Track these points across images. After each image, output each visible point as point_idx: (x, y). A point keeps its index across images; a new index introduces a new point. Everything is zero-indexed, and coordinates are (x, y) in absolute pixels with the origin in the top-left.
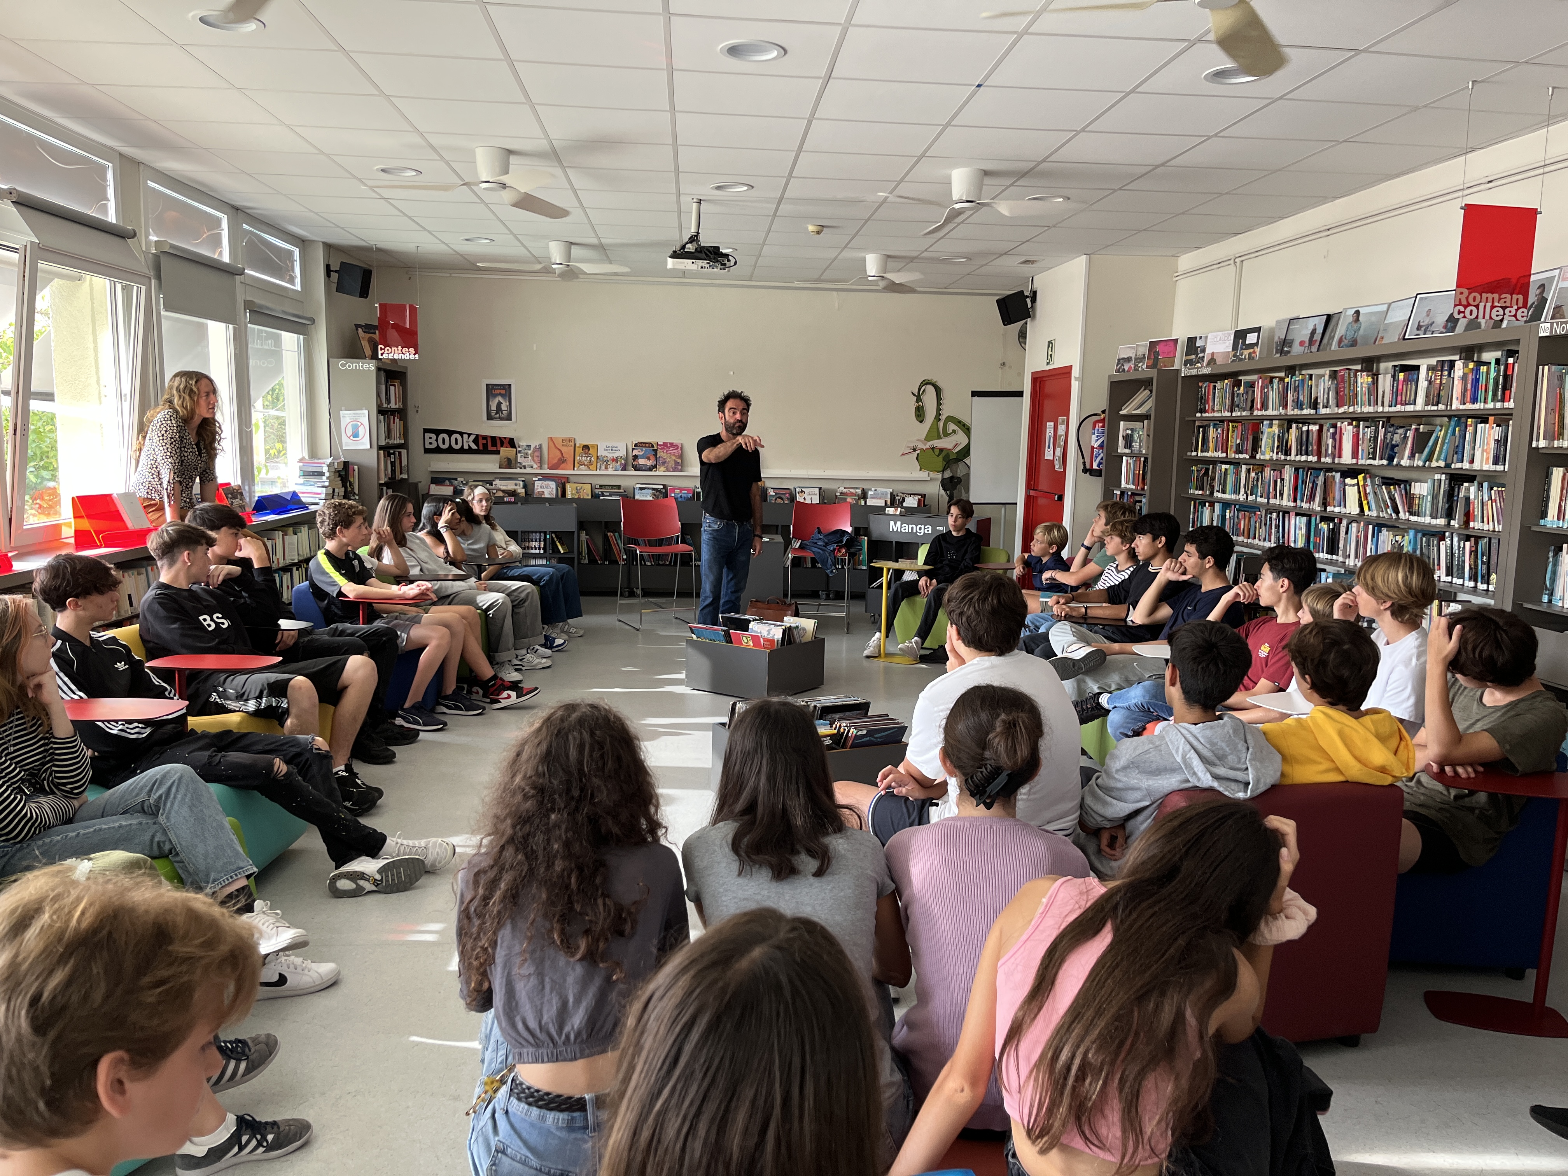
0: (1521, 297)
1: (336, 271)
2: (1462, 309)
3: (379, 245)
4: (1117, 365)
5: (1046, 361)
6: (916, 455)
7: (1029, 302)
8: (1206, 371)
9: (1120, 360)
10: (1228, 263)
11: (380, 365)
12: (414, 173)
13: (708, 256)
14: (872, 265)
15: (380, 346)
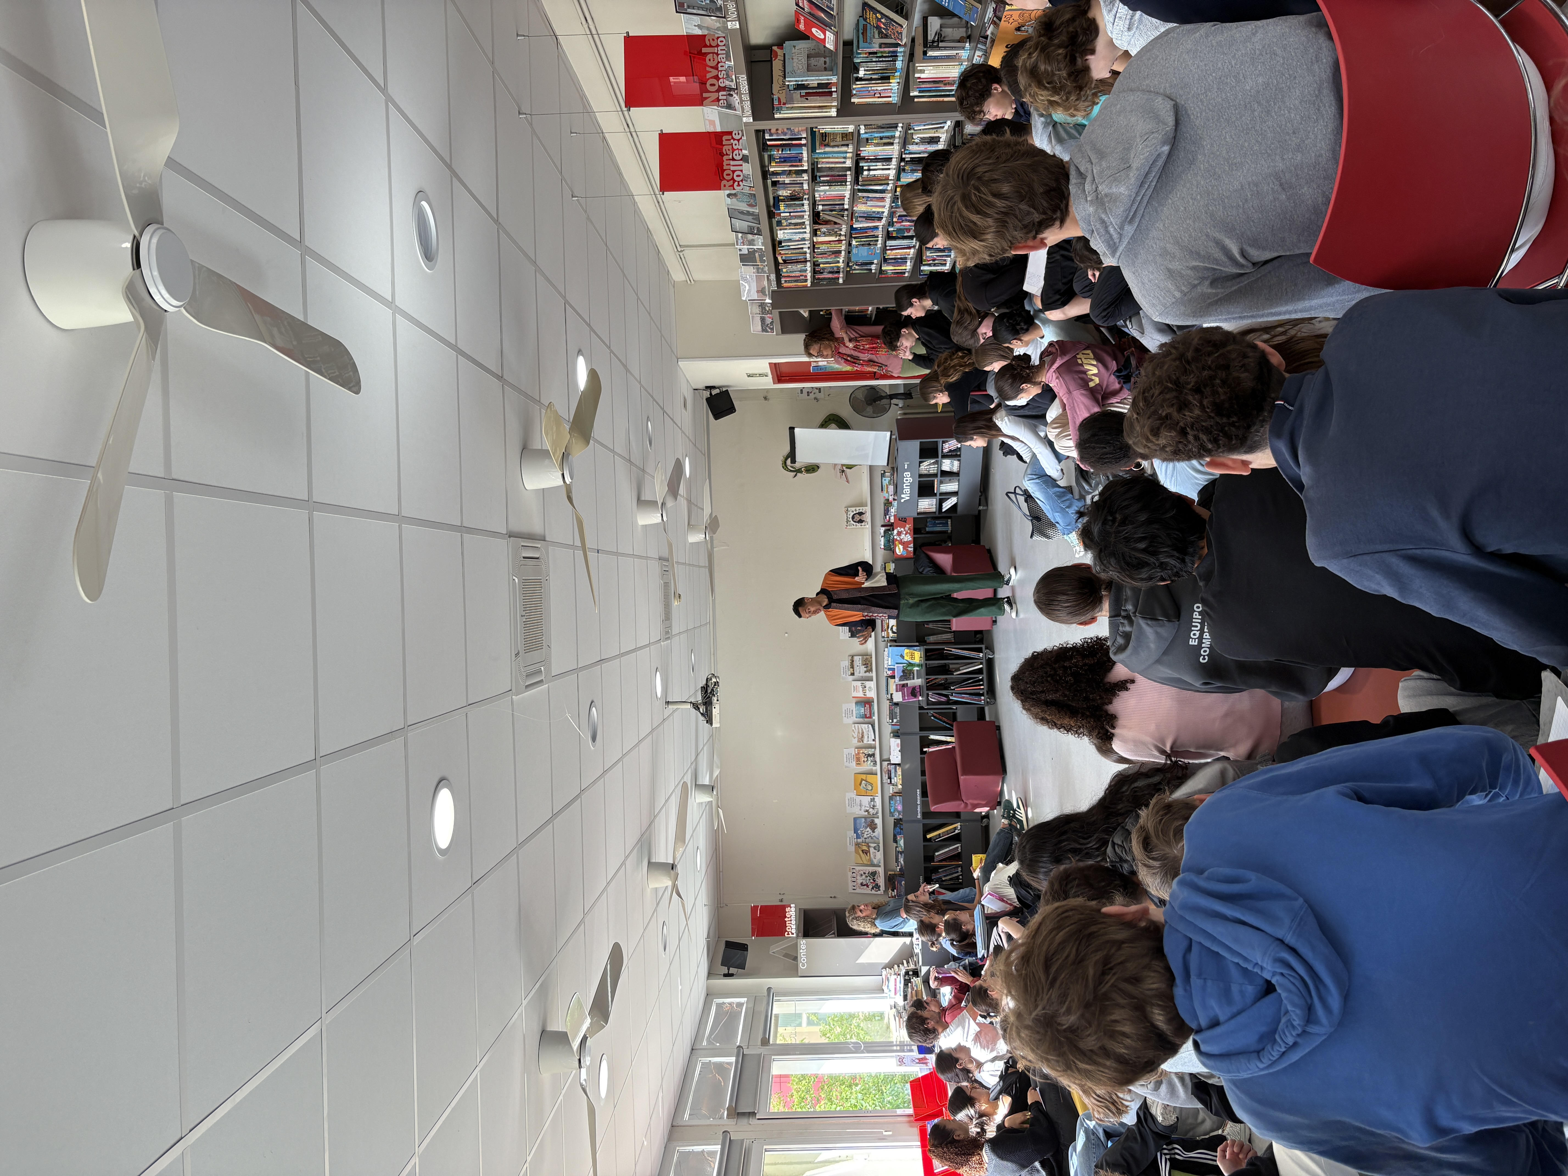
0: (725, 138)
1: (728, 969)
2: (736, 183)
3: (705, 936)
4: (768, 332)
5: (765, 377)
6: (848, 470)
7: (714, 392)
8: (773, 277)
9: (764, 330)
10: (681, 254)
11: (801, 934)
12: (665, 927)
13: (709, 697)
14: (696, 537)
15: (786, 935)
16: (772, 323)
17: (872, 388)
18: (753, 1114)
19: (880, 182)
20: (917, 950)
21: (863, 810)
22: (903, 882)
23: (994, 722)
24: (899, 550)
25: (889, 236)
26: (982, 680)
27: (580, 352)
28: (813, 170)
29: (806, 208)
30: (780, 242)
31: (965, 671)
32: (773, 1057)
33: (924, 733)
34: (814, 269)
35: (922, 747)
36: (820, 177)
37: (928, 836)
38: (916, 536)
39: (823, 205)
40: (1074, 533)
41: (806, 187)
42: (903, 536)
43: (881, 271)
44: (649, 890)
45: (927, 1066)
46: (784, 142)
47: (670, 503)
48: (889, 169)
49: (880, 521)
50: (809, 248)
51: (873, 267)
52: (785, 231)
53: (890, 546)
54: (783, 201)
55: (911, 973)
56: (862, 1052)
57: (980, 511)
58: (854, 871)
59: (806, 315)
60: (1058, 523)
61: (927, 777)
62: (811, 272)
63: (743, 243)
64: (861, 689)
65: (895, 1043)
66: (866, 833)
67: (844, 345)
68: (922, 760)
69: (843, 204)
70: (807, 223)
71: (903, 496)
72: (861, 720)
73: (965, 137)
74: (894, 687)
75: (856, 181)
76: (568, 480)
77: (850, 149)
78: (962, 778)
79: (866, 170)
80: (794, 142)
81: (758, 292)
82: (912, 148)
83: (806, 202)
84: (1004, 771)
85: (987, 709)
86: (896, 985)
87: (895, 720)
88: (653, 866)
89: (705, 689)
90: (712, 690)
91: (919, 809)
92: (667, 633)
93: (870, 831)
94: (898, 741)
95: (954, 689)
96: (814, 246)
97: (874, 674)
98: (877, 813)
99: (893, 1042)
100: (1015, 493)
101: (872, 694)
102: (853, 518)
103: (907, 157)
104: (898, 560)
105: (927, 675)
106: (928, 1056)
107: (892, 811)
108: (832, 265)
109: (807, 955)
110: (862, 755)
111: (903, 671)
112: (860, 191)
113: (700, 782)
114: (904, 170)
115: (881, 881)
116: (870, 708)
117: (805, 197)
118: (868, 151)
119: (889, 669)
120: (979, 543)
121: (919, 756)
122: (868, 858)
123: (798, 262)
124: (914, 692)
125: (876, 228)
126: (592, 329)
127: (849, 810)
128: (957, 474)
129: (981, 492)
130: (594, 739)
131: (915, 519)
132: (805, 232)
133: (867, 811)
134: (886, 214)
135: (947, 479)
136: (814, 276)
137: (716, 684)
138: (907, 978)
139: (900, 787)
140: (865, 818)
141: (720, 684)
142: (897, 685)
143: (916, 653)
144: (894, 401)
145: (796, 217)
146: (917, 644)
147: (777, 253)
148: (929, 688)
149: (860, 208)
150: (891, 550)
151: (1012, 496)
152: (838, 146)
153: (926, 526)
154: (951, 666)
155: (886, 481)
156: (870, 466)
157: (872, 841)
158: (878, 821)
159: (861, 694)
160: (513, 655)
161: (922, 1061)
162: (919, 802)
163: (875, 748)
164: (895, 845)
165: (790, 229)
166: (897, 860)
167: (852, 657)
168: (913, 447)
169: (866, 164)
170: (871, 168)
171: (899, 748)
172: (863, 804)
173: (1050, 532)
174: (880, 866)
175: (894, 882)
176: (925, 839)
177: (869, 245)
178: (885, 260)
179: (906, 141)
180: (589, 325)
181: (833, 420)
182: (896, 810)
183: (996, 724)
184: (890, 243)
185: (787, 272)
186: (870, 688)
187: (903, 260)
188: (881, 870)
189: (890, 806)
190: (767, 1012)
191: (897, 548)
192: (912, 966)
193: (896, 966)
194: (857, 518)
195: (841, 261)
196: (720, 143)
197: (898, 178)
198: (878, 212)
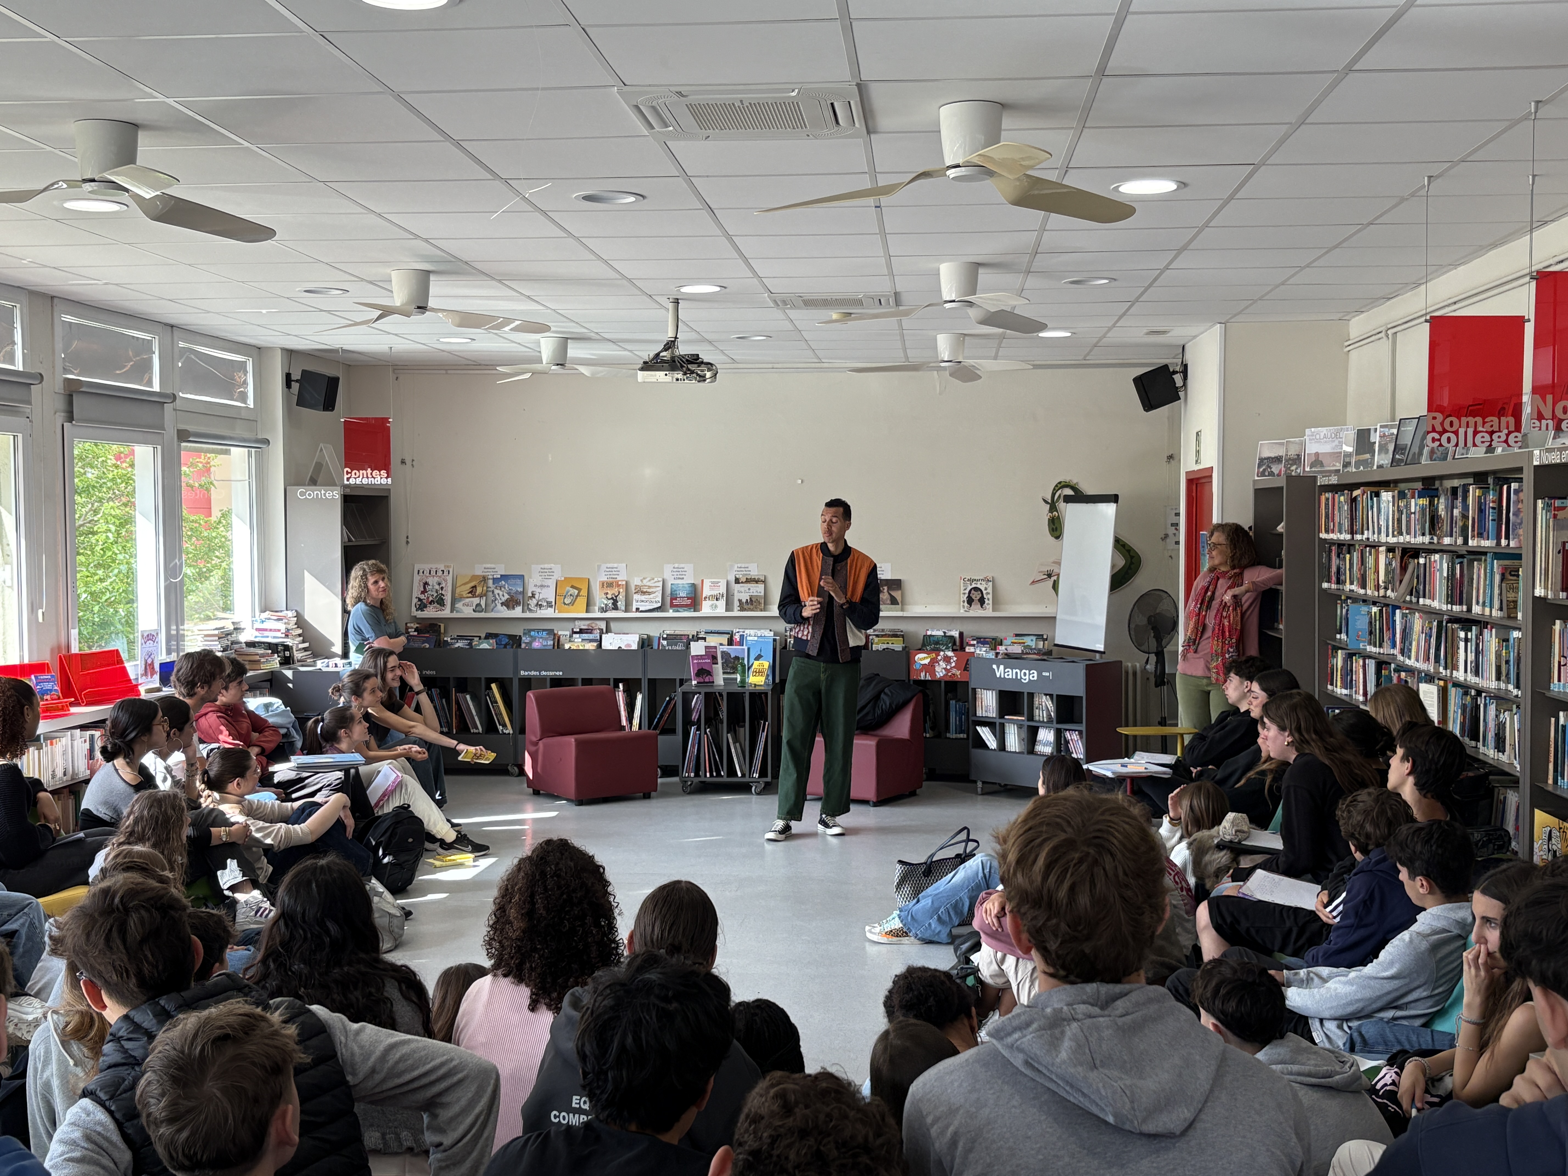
1: (297, 381)
3: (345, 347)
4: (1259, 467)
5: (1195, 459)
6: (1052, 583)
7: (1178, 379)
8: (1334, 480)
9: (1262, 460)
10: (1382, 335)
11: (348, 492)
12: (341, 292)
13: (682, 366)
14: (944, 346)
15: (346, 470)
16: (1272, 474)
17: (1175, 624)
18: (70, 418)
19: (1449, 656)
20: (320, 664)
21: (534, 589)
22: (428, 646)
23: (656, 790)
24: (922, 659)
25: (1381, 665)
26: (719, 775)
27: (1183, 185)
28: (1470, 553)
29: (1420, 539)
30: (1377, 495)
31: (733, 750)
32: (159, 447)
33: (645, 685)
34: (1344, 545)
35: (625, 681)
36: (1461, 563)
37: (493, 686)
38: (943, 684)
39: (1425, 564)
40: (901, 925)
41: (1447, 541)
42: (943, 664)
43: (1336, 649)
44: (388, 271)
45: (142, 675)
46: (1504, 512)
47: (972, 312)
48: (1466, 671)
49: (970, 629)
50: (1368, 539)
51: (1343, 636)
52: (1391, 504)
53: (930, 644)
54: (1431, 503)
55: (287, 654)
56: (166, 579)
57: (975, 782)
58: (446, 573)
59: (1280, 528)
60: (918, 901)
61: (580, 687)
62: (1338, 540)
63: (1384, 435)
64: (715, 593)
65: (181, 627)
66: (501, 593)
67: (1229, 588)
68: (605, 681)
69: (1424, 597)
70: (1401, 539)
71: (1002, 667)
72: (668, 591)
73: (1502, 790)
74: (712, 644)
75: (1454, 620)
76: (952, 173)
77: (1496, 613)
78: (572, 739)
79: (1466, 635)
80: (1504, 527)
81: (1317, 454)
82: (1492, 710)
83: (1427, 539)
84: (580, 803)
85: (676, 779)
86: (271, 630)
87: (665, 643)
88: (423, 279)
89: (695, 359)
90: (692, 372)
91: (533, 673)
92: (785, 302)
93: (504, 599)
94: (634, 647)
95: (706, 733)
96: (1374, 547)
97: (736, 613)
98: (530, 610)
99: (183, 624)
100: (968, 840)
101: (706, 609)
102: (976, 589)
103: (1481, 701)
104: (907, 655)
105: (728, 693)
106: (157, 677)
107: (532, 633)
108: (1348, 572)
109: (317, 500)
110: (615, 591)
111: (737, 658)
112: (1440, 624)
113: (571, 344)
114: (1466, 693)
115: (431, 613)
116: (686, 606)
117: (1435, 538)
118: (1491, 640)
119: (742, 636)
120: (928, 779)
121: (612, 676)
122: (465, 594)
123: (1352, 519)
124: (704, 673)
125: (1394, 646)
126: (1226, 202)
127: (535, 568)
128: (1031, 750)
129: (1006, 785)
130: (588, 198)
131: (967, 683)
132: (1387, 536)
133: (533, 596)
134: (1408, 662)
135: (1024, 735)
136: (1334, 544)
137: (702, 378)
138: (280, 648)
139: (567, 646)
140: (523, 593)
141: (701, 384)
142: (715, 647)
143: (763, 679)
144: (1153, 658)
145: (1408, 522)
146: (777, 681)
147: (1366, 488)
148: (707, 695)
149: (1418, 622)
150: (924, 645)
151: (963, 836)
152: (1501, 594)
153: (958, 701)
154: (742, 730)
155: (1030, 642)
156: (1055, 618)
157: (490, 601)
158: (517, 612)
159: (706, 592)
160: (679, 89)
161: (149, 668)
162: (543, 673)
163: (626, 611)
164: (483, 636)
165: (1393, 511)
166: (461, 637)
167: (764, 582)
168: (1076, 685)
169: (1474, 637)
170: (1469, 644)
171: (623, 647)
172: (544, 590)
173: (907, 889)
174: (452, 611)
175: (428, 632)
176: (490, 681)
177: (1371, 633)
178: (1350, 656)
179: (1502, 700)
180: (1231, 197)
181: (1132, 563)
182: (534, 639)
183: (653, 794)
184: (1371, 665)
185: (1340, 502)
186: (716, 606)
187: (1348, 684)
188: (446, 613)
189: (538, 631)
190: (231, 439)
191: (925, 655)
192: (298, 655)
193: (300, 631)
194: (976, 596)
195: (1353, 587)
196: (1500, 414)
197: (1456, 685)
198: (1410, 650)
